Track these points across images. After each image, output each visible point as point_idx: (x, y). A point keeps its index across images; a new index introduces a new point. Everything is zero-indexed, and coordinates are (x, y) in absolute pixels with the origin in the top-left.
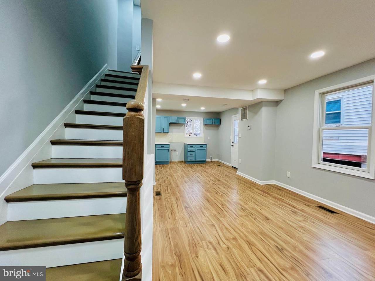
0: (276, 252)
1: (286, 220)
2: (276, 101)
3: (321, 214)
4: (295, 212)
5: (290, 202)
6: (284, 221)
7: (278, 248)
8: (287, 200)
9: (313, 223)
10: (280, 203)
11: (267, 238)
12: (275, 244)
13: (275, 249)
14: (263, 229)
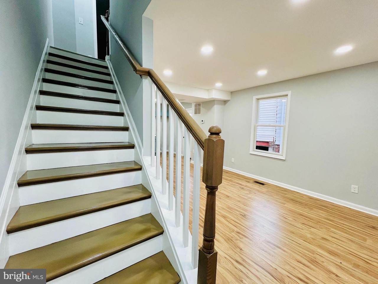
0: (242, 218)
1: (240, 195)
2: (224, 100)
3: (257, 186)
4: (243, 188)
5: (237, 181)
6: (239, 196)
7: (242, 215)
8: (235, 180)
9: (255, 193)
10: (231, 183)
11: (233, 210)
12: (240, 213)
13: (241, 216)
14: (228, 204)
